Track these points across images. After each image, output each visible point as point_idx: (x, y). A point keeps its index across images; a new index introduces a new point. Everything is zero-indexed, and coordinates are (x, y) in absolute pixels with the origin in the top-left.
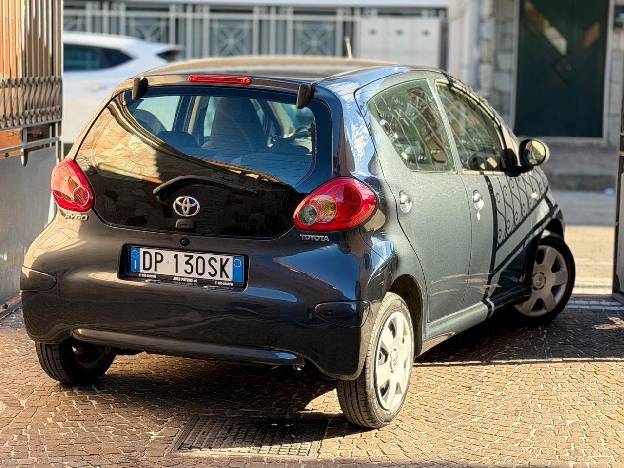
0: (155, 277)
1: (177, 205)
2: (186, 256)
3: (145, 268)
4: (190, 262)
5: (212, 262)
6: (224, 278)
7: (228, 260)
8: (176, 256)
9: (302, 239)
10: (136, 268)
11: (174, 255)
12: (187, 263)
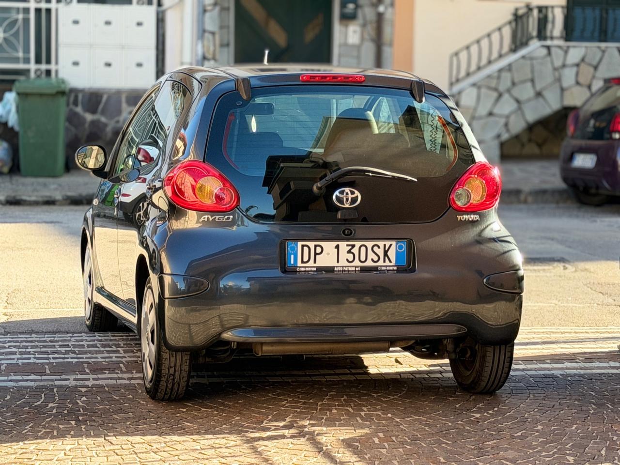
0: (315, 269)
1: (337, 196)
2: (348, 245)
3: (303, 262)
4: (352, 251)
5: (376, 249)
6: (387, 263)
7: (391, 245)
8: (337, 247)
9: (459, 220)
10: (292, 262)
11: (335, 245)
12: (349, 252)
